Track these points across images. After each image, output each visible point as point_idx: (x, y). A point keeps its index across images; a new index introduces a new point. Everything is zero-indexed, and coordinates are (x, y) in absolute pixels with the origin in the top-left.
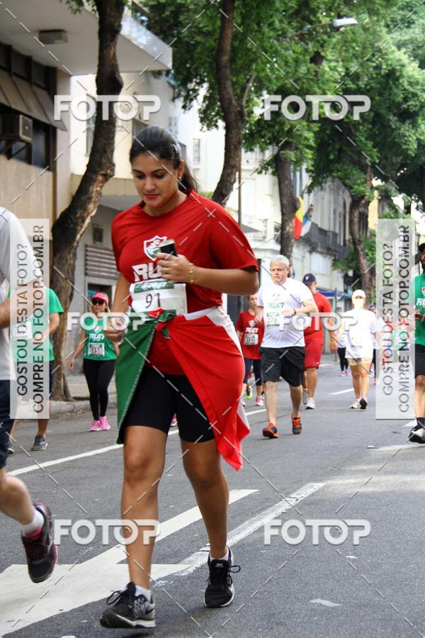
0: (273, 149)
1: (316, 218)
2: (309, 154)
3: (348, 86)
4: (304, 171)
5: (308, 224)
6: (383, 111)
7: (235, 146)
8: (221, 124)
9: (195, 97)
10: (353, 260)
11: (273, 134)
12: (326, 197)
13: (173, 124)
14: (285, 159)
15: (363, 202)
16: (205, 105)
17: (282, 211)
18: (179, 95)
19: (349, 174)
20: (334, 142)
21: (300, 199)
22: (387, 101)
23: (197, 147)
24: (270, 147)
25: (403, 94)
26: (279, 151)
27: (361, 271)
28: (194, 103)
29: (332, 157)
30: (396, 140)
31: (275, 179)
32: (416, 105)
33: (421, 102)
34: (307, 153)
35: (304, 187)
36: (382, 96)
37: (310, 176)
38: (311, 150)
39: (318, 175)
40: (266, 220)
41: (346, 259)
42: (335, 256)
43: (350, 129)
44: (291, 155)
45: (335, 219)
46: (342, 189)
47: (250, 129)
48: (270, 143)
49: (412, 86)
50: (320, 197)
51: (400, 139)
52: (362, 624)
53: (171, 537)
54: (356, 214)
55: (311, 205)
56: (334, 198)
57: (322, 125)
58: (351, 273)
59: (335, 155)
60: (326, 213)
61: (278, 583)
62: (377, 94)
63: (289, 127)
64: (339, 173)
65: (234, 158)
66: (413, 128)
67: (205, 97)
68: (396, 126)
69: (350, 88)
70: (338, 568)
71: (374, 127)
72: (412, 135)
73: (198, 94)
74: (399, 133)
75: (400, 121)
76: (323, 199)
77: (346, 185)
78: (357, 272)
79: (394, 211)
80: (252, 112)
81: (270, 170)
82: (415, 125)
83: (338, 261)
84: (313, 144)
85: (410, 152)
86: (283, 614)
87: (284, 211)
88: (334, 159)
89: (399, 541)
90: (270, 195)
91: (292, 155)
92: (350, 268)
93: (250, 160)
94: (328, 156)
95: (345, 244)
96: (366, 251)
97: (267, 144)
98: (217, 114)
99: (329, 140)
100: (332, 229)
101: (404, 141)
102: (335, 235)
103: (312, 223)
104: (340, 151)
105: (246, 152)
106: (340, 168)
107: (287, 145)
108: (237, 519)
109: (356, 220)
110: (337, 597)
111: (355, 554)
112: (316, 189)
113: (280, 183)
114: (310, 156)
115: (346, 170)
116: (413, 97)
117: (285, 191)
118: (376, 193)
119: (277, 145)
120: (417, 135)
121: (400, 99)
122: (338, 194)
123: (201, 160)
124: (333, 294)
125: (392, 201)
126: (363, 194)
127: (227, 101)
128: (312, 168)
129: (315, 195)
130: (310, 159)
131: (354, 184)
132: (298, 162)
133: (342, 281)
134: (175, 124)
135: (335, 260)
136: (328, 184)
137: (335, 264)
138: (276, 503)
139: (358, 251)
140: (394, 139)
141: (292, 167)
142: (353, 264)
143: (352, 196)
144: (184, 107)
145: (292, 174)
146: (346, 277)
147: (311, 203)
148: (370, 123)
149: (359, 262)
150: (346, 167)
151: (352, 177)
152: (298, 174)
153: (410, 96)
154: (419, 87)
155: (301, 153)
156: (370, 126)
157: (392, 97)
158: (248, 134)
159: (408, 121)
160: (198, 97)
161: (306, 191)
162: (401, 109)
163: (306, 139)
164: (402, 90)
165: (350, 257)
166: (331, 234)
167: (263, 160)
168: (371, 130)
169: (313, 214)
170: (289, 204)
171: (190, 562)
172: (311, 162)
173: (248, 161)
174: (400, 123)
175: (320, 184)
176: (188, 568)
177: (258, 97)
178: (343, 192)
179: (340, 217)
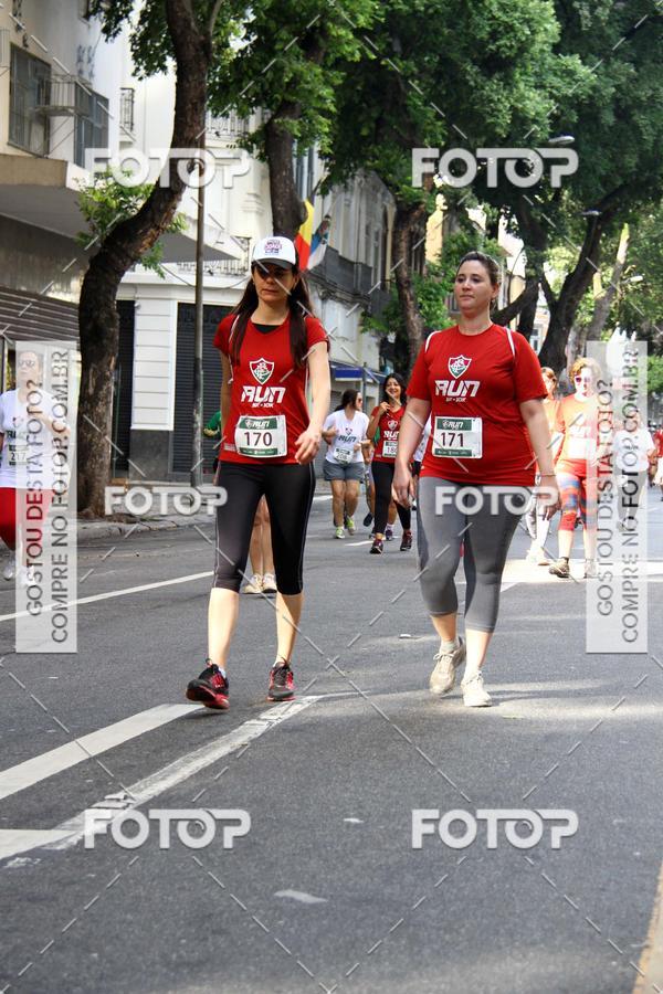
0: (263, 114)
1: (335, 239)
2: (324, 125)
3: (397, 7)
4: (316, 156)
5: (322, 249)
6: (455, 56)
7: (194, 105)
8: (171, 63)
9: (127, 13)
10: (396, 315)
11: (262, 86)
12: (353, 204)
13: (85, 58)
14: (282, 132)
15: (416, 213)
16: (142, 29)
17: (275, 224)
18: (97, 10)
19: (393, 164)
20: (369, 106)
21: (308, 204)
22: (462, 38)
23: (128, 104)
24: (258, 110)
25: (491, 25)
26: (273, 117)
27: (410, 334)
28: (124, 23)
29: (365, 132)
30: (476, 107)
31: (264, 166)
32: (512, 46)
33: (519, 41)
34: (321, 124)
35: (315, 185)
36: (454, 28)
37: (326, 165)
38: (328, 118)
39: (340, 164)
40: (249, 239)
41: (384, 313)
42: (366, 307)
43: (398, 83)
44: (292, 125)
45: (367, 243)
46: (382, 190)
47: (222, 76)
48: (257, 104)
49: (505, 12)
50: (343, 203)
51: (483, 105)
52: (359, 932)
53: (45, 784)
54: (404, 235)
55: (327, 216)
56: (367, 204)
57: (349, 75)
58: (392, 338)
59: (370, 129)
60: (353, 231)
61: (224, 863)
62: (445, 24)
63: (291, 75)
64: (377, 162)
65: (192, 126)
66: (504, 89)
67: (144, 14)
68: (476, 82)
69: (400, 9)
70: (328, 839)
71: (438, 83)
72: (503, 100)
73: (132, 9)
74: (482, 95)
75: (485, 75)
76: (349, 206)
77: (388, 184)
78: (403, 336)
79: (468, 232)
80: (227, 45)
81: (256, 152)
82: (509, 83)
83: (370, 316)
84: (333, 109)
85: (498, 130)
86: (226, 915)
87: (279, 223)
88: (368, 136)
89: (436, 794)
90: (256, 196)
91: (294, 125)
92: (392, 329)
93: (220, 130)
94: (357, 131)
95: (383, 286)
96: (420, 300)
97: (251, 105)
98: (164, 46)
99: (360, 102)
100: (362, 260)
101: (488, 109)
102: (367, 270)
103: (328, 248)
104: (379, 122)
105: (215, 116)
106: (378, 154)
107: (285, 108)
108: (164, 754)
109: (404, 245)
110: (321, 886)
111: (359, 816)
112: (336, 187)
113: (272, 176)
114: (327, 130)
115: (388, 157)
116: (508, 33)
117: (281, 189)
118: (440, 199)
119: (269, 107)
120: (512, 101)
121: (484, 35)
122: (375, 200)
123: (134, 127)
124: (360, 373)
125: (467, 213)
126: (416, 200)
127: (181, 23)
128: (328, 150)
129: (334, 198)
130: (326, 134)
131: (402, 183)
132: (306, 139)
133: (376, 350)
134: (90, 60)
135: (363, 315)
136: (357, 181)
137: (365, 322)
138: (235, 727)
139: (406, 299)
140: (473, 105)
141: (295, 147)
142: (396, 323)
143: (397, 203)
144: (106, 30)
145: (295, 160)
146: (383, 344)
147: (325, 213)
148: (432, 76)
149: (406, 318)
150: (388, 151)
151: (398, 170)
152: (306, 159)
153: (501, 29)
154: (517, 14)
155: (310, 122)
156: (433, 81)
157: (471, 30)
158: (220, 84)
159: (497, 75)
160: (130, 15)
161: (318, 190)
162: (486, 53)
163: (321, 98)
164: (489, 19)
165: (392, 311)
166: (360, 269)
167: (246, 133)
168: (434, 87)
169: (329, 231)
170: (286, 212)
171: (74, 827)
172: (327, 140)
173: (217, 134)
174: (485, 78)
175: (343, 179)
176: (70, 837)
177: (236, 19)
178: (384, 195)
179: (377, 239)
